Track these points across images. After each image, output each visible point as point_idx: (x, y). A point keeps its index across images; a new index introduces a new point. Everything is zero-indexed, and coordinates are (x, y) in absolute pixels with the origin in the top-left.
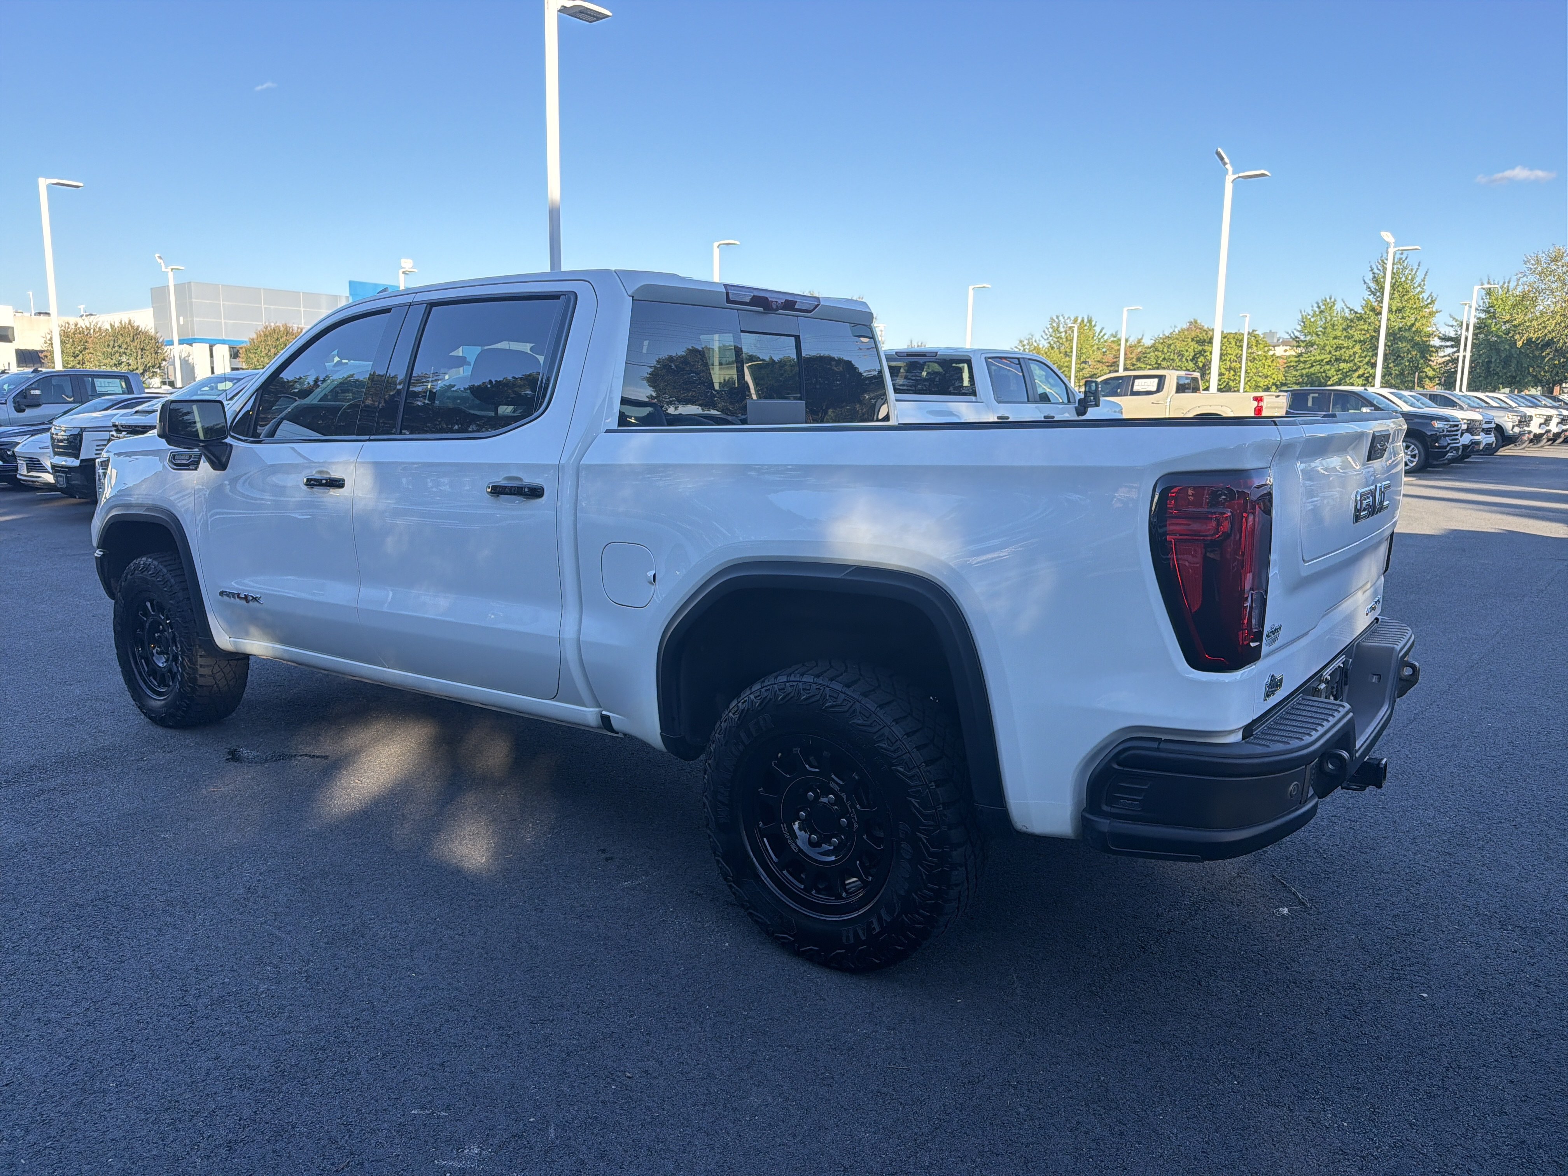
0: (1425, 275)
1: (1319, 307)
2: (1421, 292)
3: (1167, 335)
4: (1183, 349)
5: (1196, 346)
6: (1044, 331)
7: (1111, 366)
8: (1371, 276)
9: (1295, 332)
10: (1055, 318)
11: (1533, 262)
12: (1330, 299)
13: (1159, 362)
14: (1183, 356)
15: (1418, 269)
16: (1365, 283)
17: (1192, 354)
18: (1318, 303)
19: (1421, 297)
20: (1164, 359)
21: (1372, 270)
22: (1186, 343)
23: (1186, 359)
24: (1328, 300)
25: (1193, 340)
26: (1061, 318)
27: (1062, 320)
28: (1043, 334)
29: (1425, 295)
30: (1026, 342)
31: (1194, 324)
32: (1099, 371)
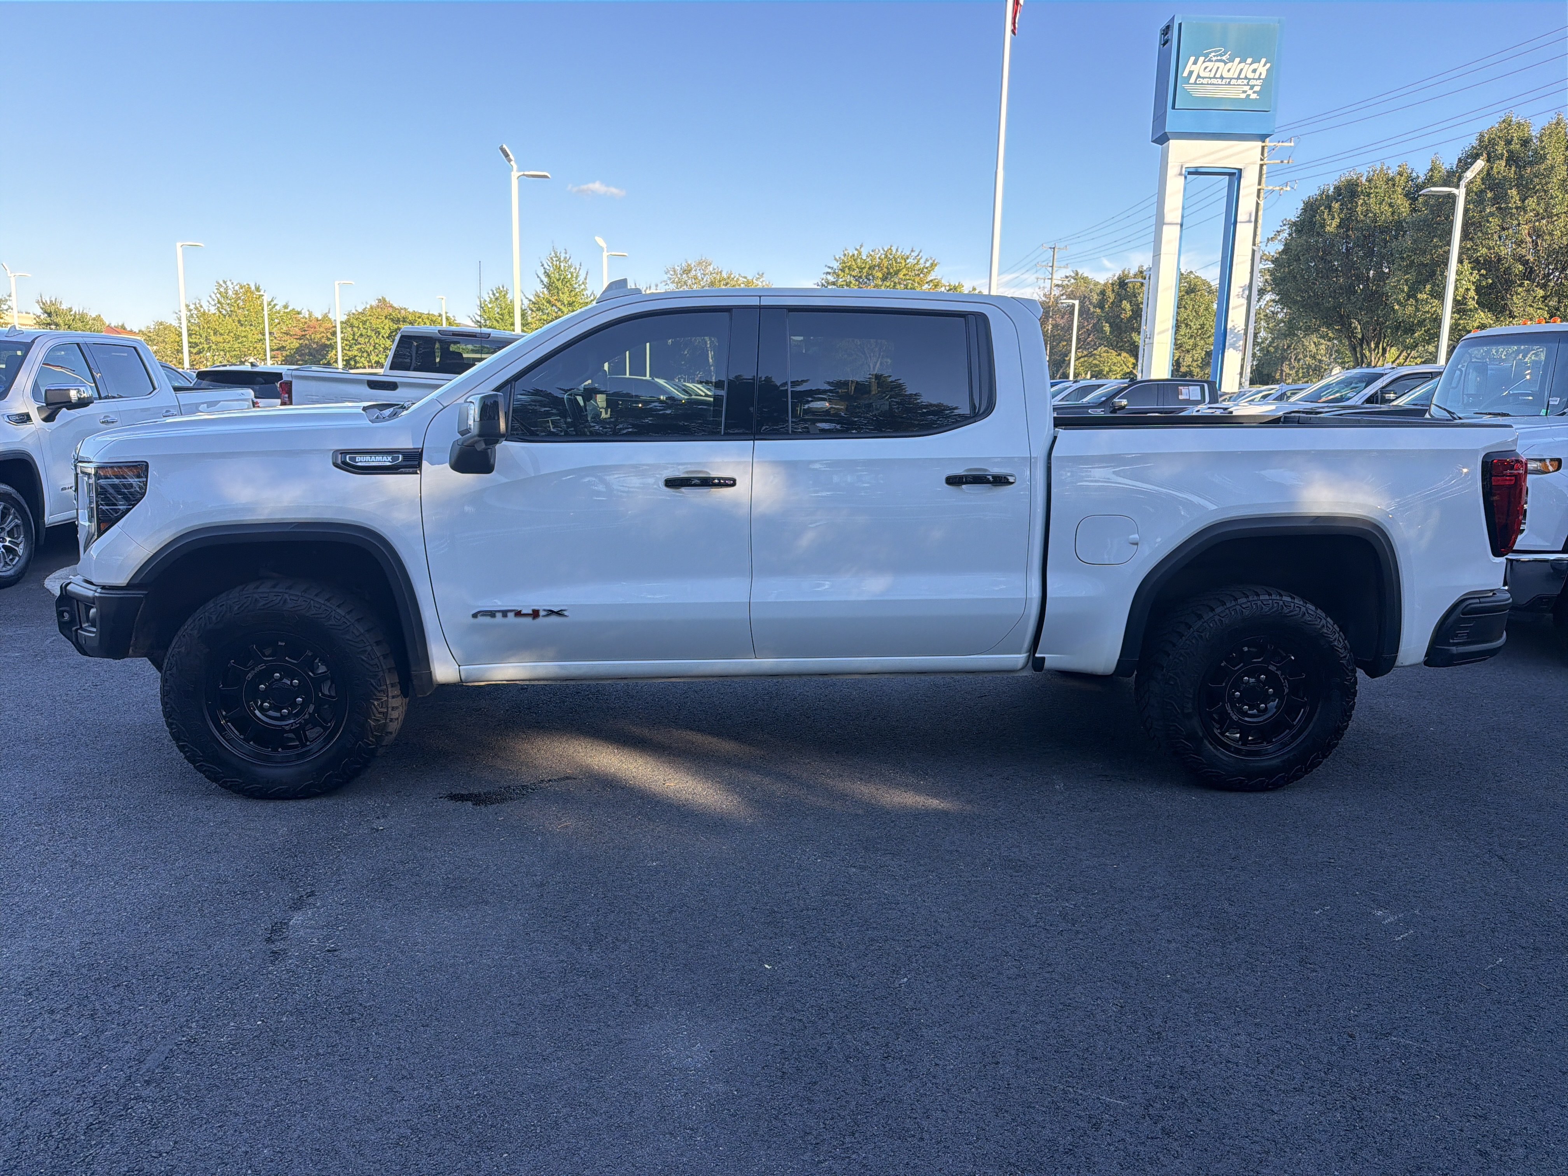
0: (587, 274)
1: (494, 294)
2: (585, 289)
3: (360, 311)
4: (379, 326)
5: (391, 324)
6: (210, 296)
7: (300, 339)
8: (543, 271)
9: (476, 316)
10: (221, 283)
11: (671, 273)
12: (503, 287)
13: (356, 338)
14: (379, 334)
15: (580, 268)
16: (538, 277)
17: (388, 332)
18: (493, 291)
19: (585, 293)
20: (361, 335)
21: (543, 265)
22: (380, 321)
23: (383, 337)
24: (501, 289)
25: (386, 317)
26: (229, 283)
27: (231, 286)
28: (210, 300)
29: (589, 292)
30: (192, 307)
31: (383, 301)
32: (287, 343)
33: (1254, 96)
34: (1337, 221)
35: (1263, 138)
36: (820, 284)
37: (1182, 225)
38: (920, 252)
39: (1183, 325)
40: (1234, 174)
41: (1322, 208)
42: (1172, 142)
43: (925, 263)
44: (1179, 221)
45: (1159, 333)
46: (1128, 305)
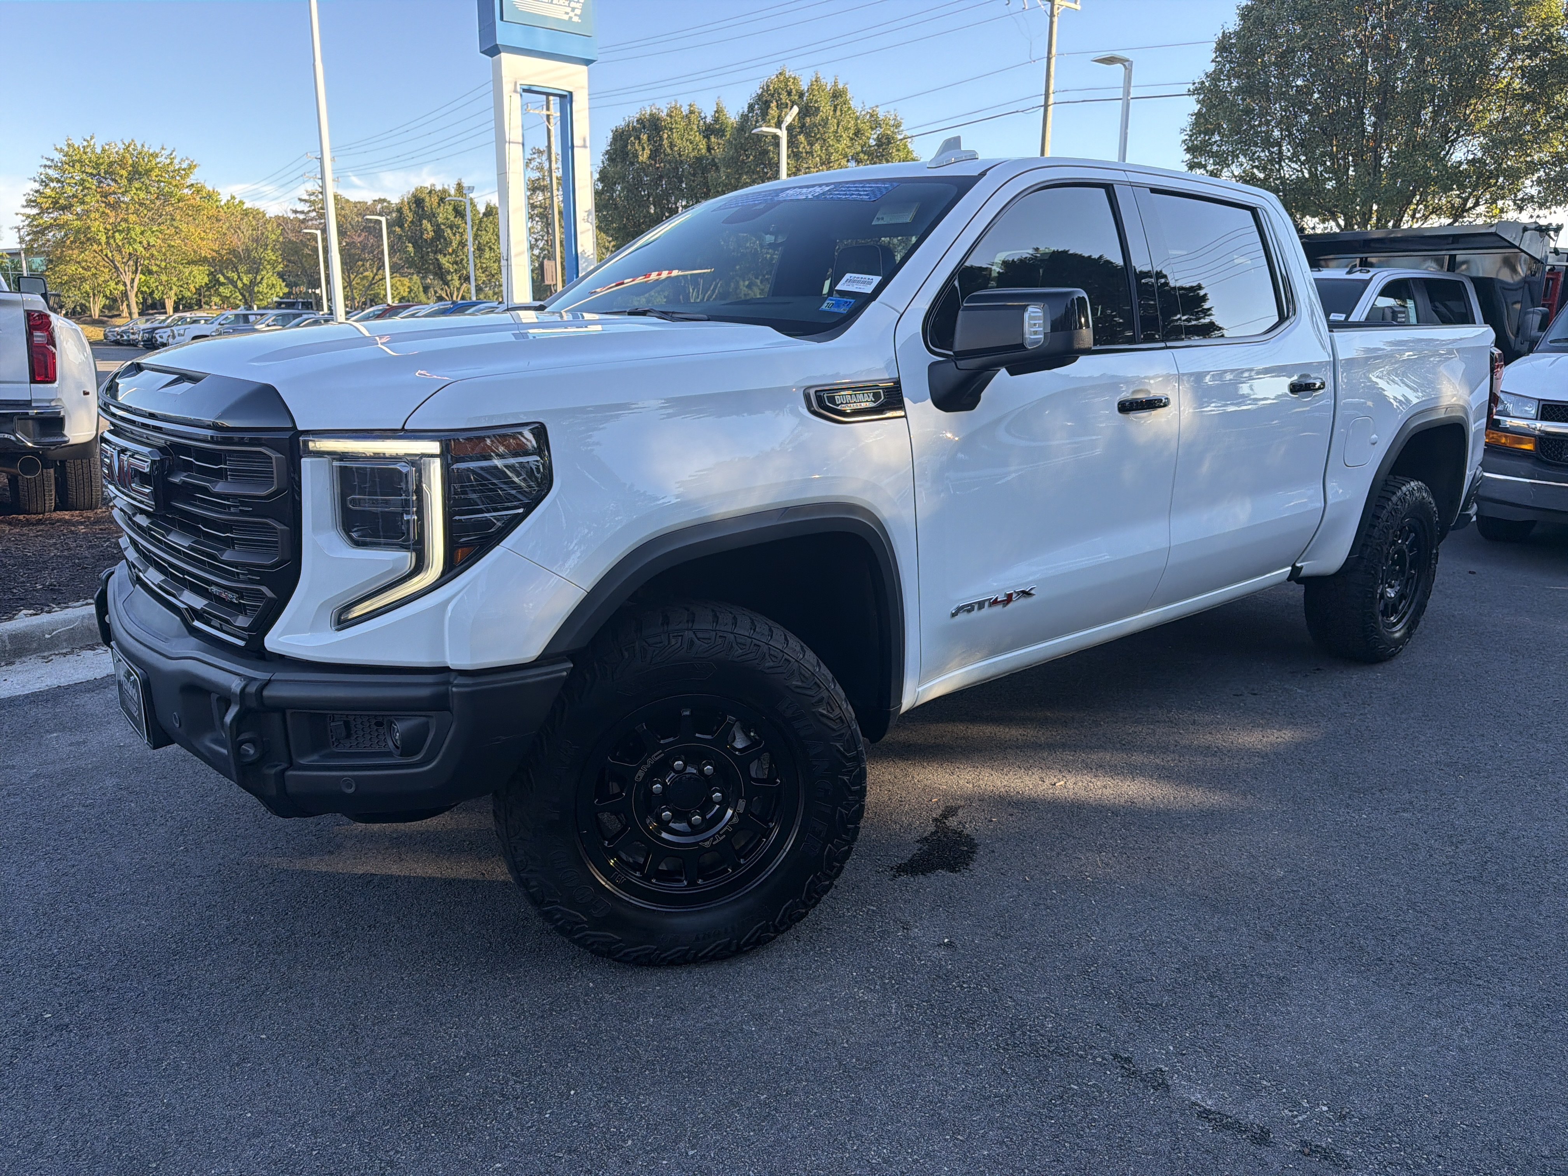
33: (576, 19)
34: (647, 152)
35: (588, 62)
36: (37, 179)
37: (523, 145)
38: (173, 151)
39: (487, 249)
40: (565, 96)
41: (632, 138)
42: (503, 55)
43: (180, 163)
44: (521, 141)
45: (516, 255)
46: (429, 226)
